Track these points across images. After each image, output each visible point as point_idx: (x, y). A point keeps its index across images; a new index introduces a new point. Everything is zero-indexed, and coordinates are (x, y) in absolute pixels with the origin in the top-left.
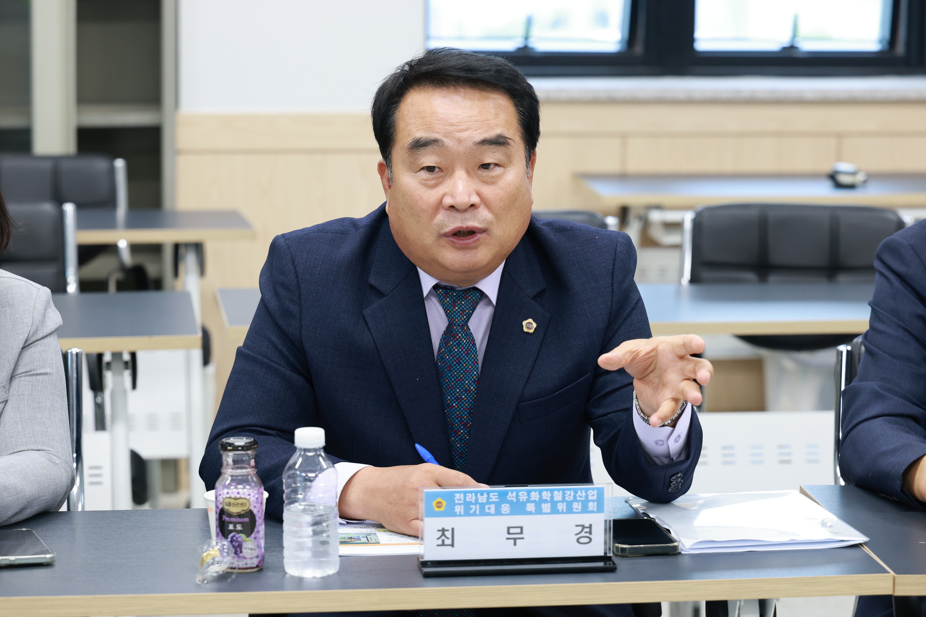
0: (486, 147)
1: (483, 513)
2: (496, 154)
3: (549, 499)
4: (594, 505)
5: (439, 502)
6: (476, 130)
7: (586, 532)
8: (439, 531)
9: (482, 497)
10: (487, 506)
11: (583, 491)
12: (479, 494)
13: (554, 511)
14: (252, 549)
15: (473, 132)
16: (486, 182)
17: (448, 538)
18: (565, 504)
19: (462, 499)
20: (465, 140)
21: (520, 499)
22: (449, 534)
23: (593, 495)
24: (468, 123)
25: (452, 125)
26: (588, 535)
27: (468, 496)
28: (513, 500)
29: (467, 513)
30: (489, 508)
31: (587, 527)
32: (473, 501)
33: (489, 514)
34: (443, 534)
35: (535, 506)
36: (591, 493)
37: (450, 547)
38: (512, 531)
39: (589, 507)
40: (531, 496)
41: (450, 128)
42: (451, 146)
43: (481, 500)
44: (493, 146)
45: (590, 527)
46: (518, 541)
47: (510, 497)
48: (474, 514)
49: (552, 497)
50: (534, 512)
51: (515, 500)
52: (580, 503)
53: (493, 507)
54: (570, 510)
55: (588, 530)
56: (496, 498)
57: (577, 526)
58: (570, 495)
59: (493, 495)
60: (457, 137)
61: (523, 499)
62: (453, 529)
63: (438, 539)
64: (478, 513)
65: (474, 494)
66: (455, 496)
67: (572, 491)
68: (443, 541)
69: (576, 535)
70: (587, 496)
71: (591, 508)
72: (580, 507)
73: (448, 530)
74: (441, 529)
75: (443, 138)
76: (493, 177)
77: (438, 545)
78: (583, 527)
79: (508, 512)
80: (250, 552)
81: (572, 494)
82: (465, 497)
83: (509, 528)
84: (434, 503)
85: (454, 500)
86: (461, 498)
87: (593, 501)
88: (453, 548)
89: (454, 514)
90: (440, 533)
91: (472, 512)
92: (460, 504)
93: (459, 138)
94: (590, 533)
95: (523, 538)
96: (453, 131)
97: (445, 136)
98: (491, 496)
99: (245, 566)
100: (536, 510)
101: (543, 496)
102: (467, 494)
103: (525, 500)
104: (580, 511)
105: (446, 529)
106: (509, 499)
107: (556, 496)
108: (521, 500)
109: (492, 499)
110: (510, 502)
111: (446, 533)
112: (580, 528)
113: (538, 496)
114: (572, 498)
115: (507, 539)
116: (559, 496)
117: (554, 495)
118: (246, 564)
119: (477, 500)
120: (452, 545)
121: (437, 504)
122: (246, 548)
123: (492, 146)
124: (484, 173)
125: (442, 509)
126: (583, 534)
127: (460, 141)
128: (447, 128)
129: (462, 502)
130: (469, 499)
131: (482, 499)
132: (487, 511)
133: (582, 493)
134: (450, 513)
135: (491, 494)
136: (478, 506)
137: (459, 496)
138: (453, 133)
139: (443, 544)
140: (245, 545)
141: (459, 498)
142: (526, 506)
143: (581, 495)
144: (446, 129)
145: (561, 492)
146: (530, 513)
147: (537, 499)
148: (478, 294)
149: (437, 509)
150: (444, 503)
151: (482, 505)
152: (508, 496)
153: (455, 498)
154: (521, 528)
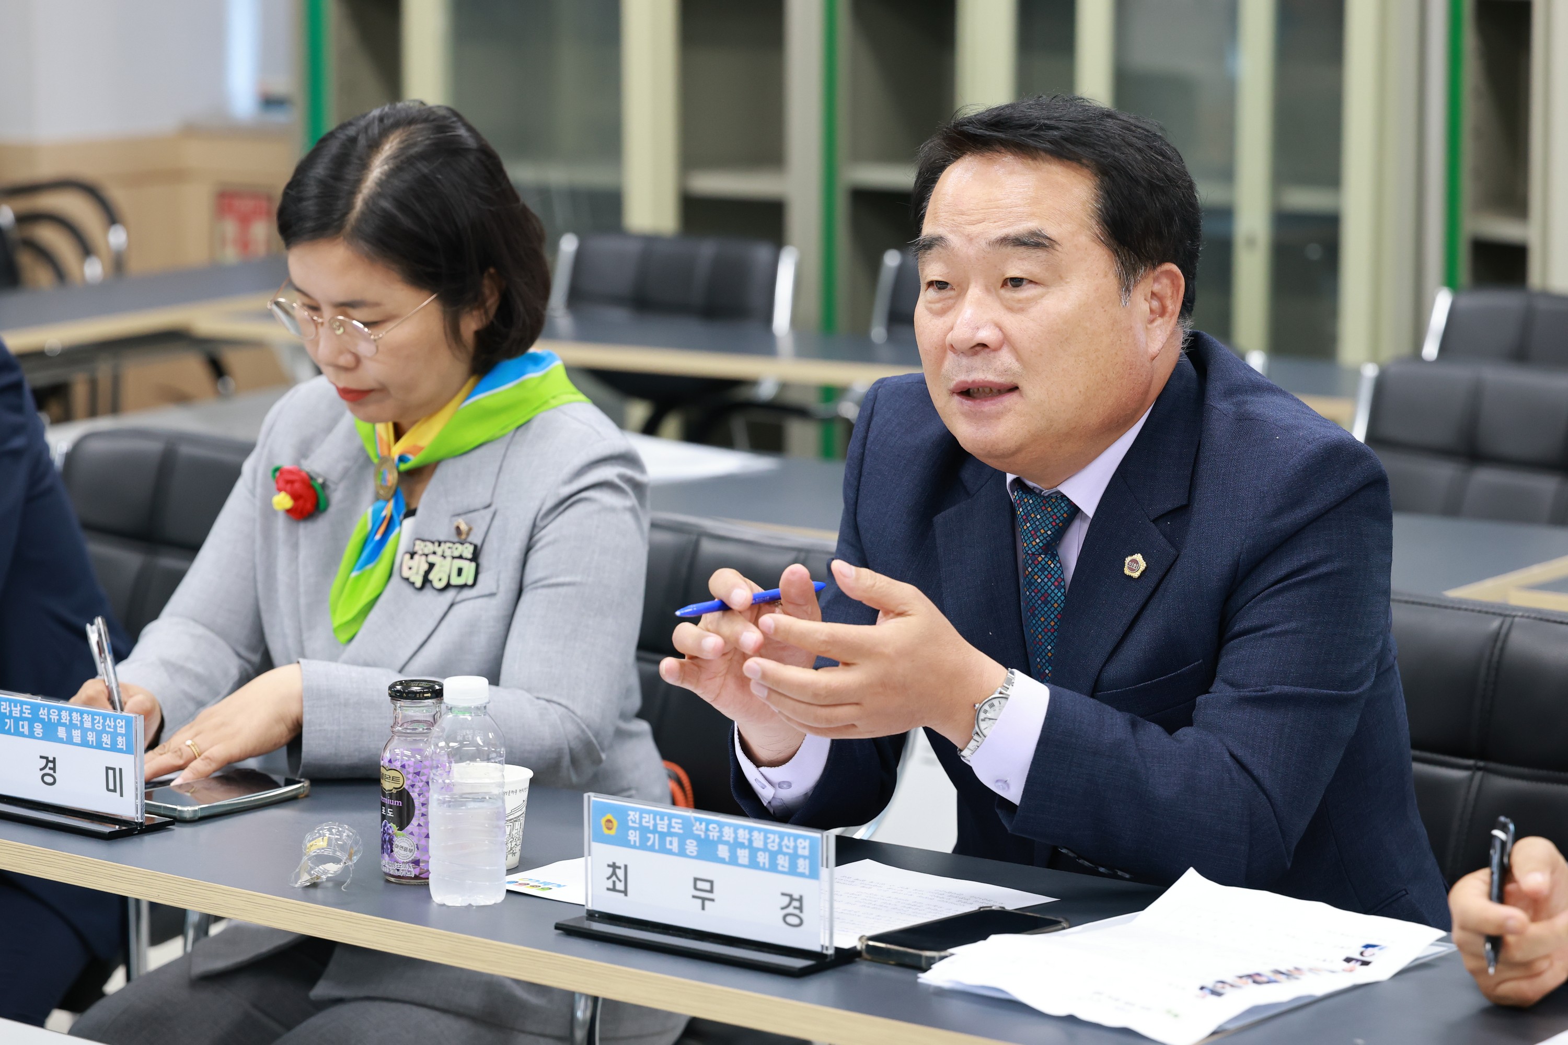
0: (1009, 250)
1: (663, 850)
2: (1026, 263)
3: (746, 843)
4: (805, 865)
5: (609, 821)
6: (995, 222)
7: (795, 908)
8: (609, 866)
9: (662, 822)
10: (668, 839)
11: (792, 839)
12: (658, 818)
13: (753, 864)
14: (406, 849)
15: (991, 224)
16: (1010, 309)
17: (620, 881)
18: (767, 854)
19: (637, 821)
20: (977, 237)
21: (709, 836)
22: (620, 873)
23: (804, 848)
24: (985, 211)
25: (962, 213)
26: (797, 912)
27: (645, 818)
28: (700, 836)
29: (643, 846)
30: (671, 843)
31: (796, 900)
32: (651, 828)
33: (670, 852)
34: (614, 873)
35: (730, 851)
36: (801, 843)
37: (623, 895)
38: (700, 885)
39: (799, 866)
40: (724, 834)
41: (959, 219)
42: (958, 248)
43: (661, 828)
44: (1021, 249)
45: (800, 900)
46: (707, 903)
47: (697, 830)
48: (651, 849)
49: (750, 841)
50: (727, 859)
51: (703, 836)
52: (787, 857)
53: (675, 841)
54: (773, 867)
55: (796, 904)
56: (679, 828)
57: (783, 894)
58: (773, 842)
59: (676, 823)
60: (966, 233)
61: (713, 836)
62: (626, 867)
63: (608, 878)
64: (657, 847)
65: (652, 816)
66: (629, 815)
67: (777, 836)
68: (614, 882)
69: (783, 908)
70: (796, 848)
71: (800, 870)
72: (787, 865)
73: (619, 868)
74: (611, 863)
75: (949, 235)
76: (1019, 301)
77: (608, 889)
78: (792, 899)
79: (695, 854)
80: (402, 852)
81: (777, 840)
82: (641, 818)
83: (696, 880)
84: (603, 821)
85: (627, 821)
86: (636, 818)
87: (804, 857)
88: (625, 898)
89: (625, 843)
90: (611, 870)
91: (649, 844)
92: (635, 829)
93: (969, 235)
94: (800, 908)
95: (713, 900)
96: (963, 223)
97: (952, 232)
98: (673, 824)
99: (397, 873)
100: (730, 857)
101: (739, 836)
102: (644, 815)
103: (716, 838)
104: (786, 870)
105: (617, 864)
106: (696, 832)
107: (756, 839)
108: (711, 838)
109: (674, 828)
110: (697, 838)
111: (618, 871)
112: (786, 900)
113: (733, 835)
114: (776, 848)
115: (694, 897)
116: (760, 840)
117: (753, 838)
118: (398, 870)
119: (655, 825)
120: (625, 892)
121: (607, 823)
122: (397, 847)
123: (1019, 248)
124: (1010, 294)
125: (613, 832)
126: (790, 910)
127: (970, 239)
128: (955, 218)
129: (637, 825)
130: (646, 822)
131: (662, 826)
132: (668, 846)
133: (789, 840)
134: (622, 841)
135: (674, 820)
136: (657, 836)
137: (634, 815)
138: (961, 227)
139: (614, 889)
140: (397, 841)
141: (634, 819)
142: (717, 849)
143: (788, 844)
144: (954, 220)
145: (762, 834)
146: (722, 861)
147: (731, 840)
148: (1063, 505)
149: (606, 831)
150: (615, 823)
151: (663, 836)
152: (694, 828)
153: (629, 818)
154: (711, 882)
